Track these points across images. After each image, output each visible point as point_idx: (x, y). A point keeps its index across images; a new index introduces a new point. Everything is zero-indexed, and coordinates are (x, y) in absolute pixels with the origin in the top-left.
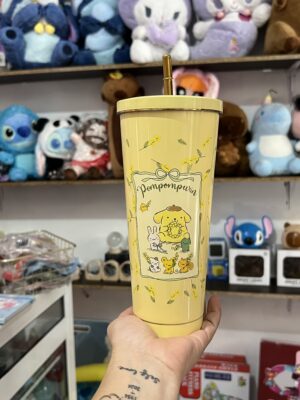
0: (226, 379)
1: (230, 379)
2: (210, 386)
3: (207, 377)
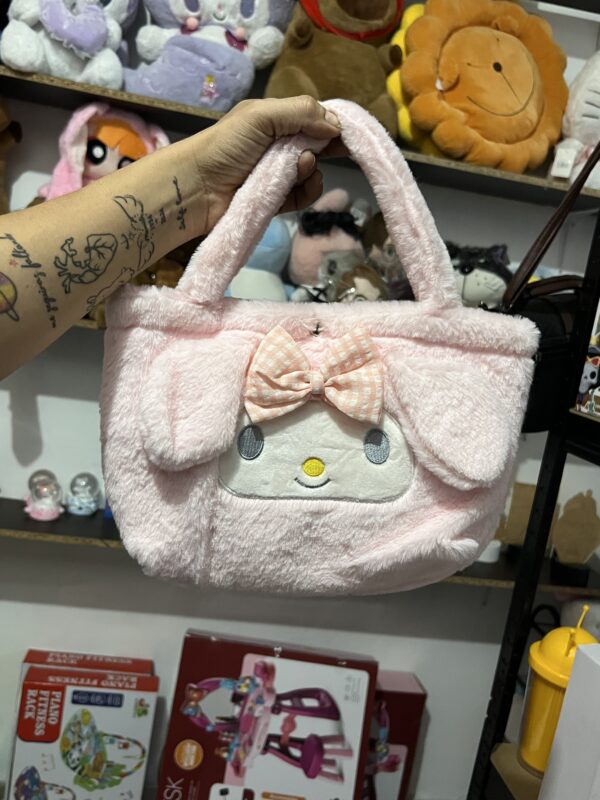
0: (112, 705)
1: (120, 706)
2: (79, 719)
3: (74, 702)
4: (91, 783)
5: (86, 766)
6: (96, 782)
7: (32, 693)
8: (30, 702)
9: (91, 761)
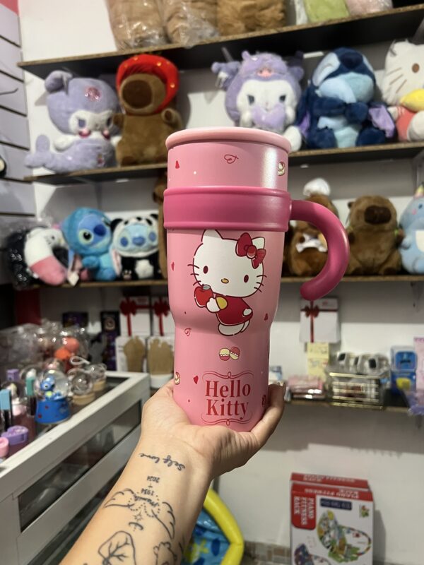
0: (345, 508)
1: (350, 509)
2: (327, 516)
3: (323, 505)
4: (339, 557)
5: (335, 547)
6: (343, 557)
7: (297, 498)
8: (297, 504)
9: (338, 543)
